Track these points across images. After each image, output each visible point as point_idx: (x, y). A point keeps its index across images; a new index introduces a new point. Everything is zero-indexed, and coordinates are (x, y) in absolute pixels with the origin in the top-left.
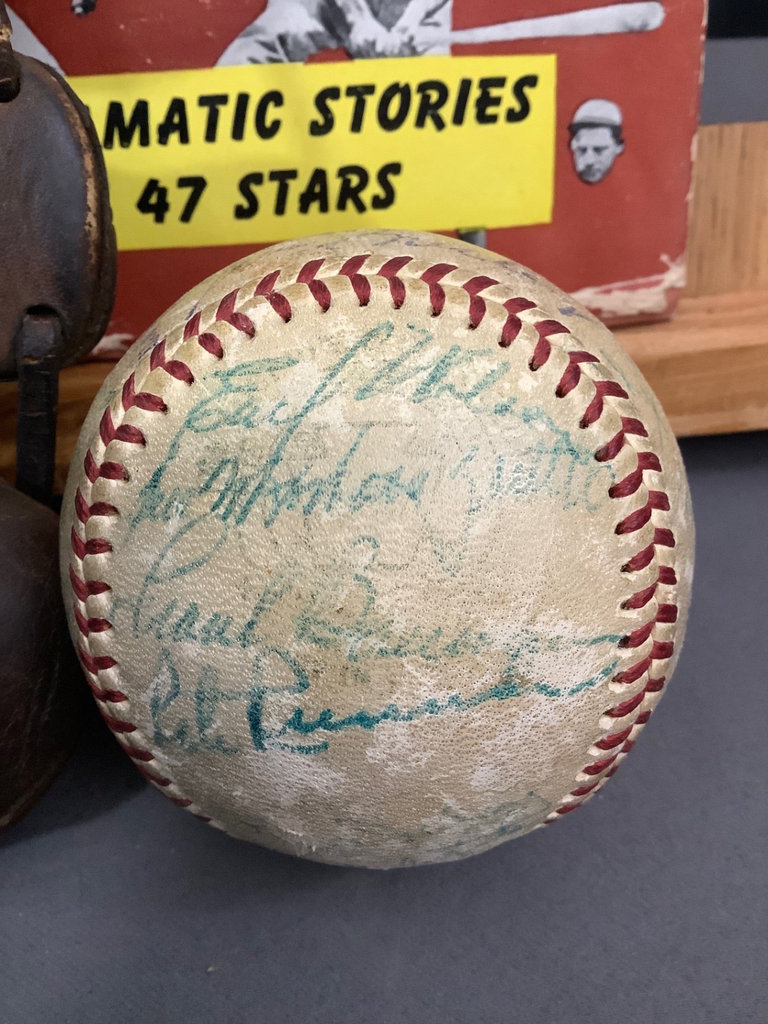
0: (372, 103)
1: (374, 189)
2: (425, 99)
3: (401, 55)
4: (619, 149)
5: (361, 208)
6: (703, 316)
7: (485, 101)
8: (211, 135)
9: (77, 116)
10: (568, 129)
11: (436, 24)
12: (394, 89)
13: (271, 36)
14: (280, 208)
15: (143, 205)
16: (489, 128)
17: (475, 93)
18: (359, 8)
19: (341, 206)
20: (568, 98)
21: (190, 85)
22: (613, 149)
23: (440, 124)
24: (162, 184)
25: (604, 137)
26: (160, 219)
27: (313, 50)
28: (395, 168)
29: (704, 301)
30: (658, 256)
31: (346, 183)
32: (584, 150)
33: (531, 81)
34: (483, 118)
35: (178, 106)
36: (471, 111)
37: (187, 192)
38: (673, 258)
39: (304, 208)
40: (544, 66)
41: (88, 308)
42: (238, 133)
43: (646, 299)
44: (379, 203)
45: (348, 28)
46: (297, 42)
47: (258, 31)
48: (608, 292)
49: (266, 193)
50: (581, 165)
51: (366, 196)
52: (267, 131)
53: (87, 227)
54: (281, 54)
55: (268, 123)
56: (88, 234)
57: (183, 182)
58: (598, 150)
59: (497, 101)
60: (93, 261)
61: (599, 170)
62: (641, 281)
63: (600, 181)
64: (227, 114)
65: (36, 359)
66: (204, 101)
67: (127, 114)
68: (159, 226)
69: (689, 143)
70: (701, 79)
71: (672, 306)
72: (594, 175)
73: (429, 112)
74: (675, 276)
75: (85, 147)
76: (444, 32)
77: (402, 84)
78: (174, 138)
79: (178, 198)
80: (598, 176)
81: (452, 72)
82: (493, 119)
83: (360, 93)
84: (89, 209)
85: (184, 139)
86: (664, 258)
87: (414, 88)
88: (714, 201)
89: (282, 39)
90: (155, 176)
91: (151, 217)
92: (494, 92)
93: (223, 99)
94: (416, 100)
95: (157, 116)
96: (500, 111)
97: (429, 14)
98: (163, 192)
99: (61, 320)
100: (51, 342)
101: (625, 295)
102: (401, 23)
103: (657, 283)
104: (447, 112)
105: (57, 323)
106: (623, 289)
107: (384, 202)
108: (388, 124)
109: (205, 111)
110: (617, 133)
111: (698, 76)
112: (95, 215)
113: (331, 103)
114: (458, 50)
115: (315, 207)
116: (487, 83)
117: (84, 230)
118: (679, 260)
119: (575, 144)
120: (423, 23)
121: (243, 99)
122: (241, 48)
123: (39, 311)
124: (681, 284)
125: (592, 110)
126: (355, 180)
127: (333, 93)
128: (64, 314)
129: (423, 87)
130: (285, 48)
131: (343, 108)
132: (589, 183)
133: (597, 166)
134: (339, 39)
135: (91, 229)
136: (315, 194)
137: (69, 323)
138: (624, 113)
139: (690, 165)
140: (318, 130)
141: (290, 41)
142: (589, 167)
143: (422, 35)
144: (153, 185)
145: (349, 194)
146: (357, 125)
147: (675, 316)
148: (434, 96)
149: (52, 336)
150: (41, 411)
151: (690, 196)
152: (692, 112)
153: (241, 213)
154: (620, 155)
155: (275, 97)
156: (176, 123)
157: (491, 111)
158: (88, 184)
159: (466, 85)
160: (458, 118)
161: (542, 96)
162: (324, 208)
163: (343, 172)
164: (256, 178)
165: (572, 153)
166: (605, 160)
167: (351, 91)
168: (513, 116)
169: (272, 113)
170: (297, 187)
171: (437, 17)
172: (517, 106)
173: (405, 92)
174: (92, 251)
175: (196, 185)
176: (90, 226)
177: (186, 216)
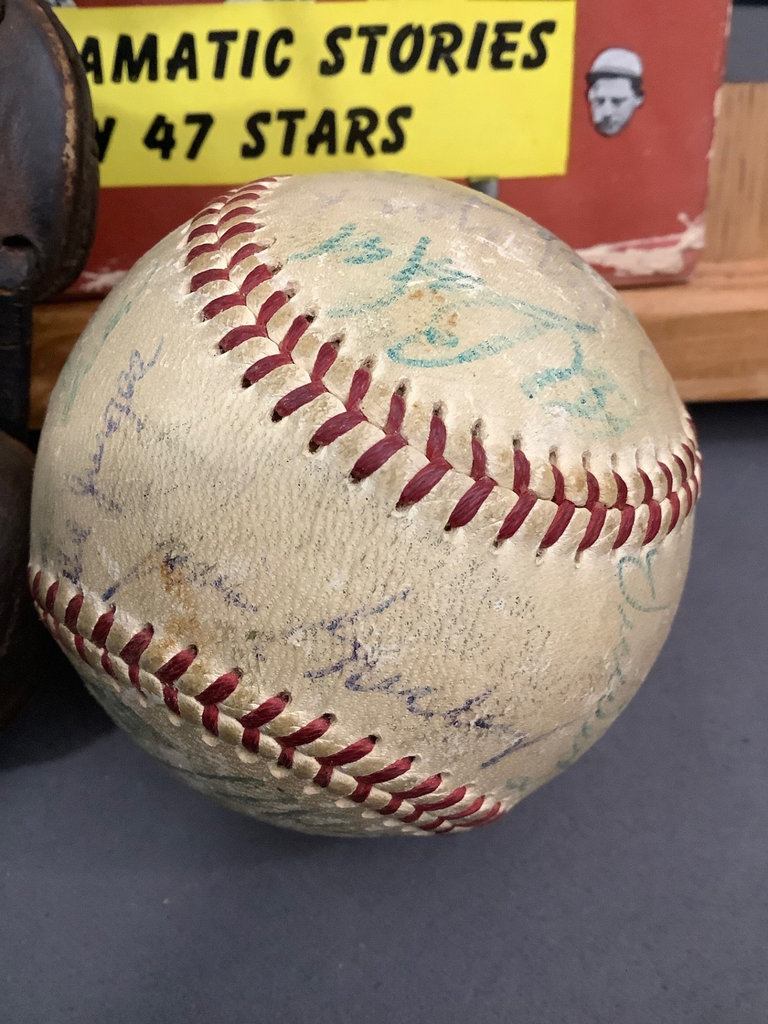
0: (384, 44)
1: (383, 132)
2: (439, 42)
4: (638, 102)
5: (369, 151)
6: (722, 281)
7: (501, 46)
8: (219, 71)
9: (60, 46)
10: (586, 78)
12: (406, 31)
14: (287, 149)
15: (150, 141)
16: (502, 74)
17: (490, 37)
19: (350, 148)
20: (587, 46)
21: (201, 22)
22: (632, 101)
23: (453, 68)
24: (170, 119)
25: (623, 88)
26: (166, 155)
28: (405, 112)
29: (726, 266)
30: (676, 216)
31: (355, 126)
32: (602, 101)
33: (548, 27)
34: (498, 64)
35: (187, 41)
36: (485, 56)
37: (194, 129)
38: (692, 218)
39: (312, 149)
40: (563, 12)
42: (247, 70)
43: (663, 258)
44: (388, 147)
48: (623, 250)
49: (274, 132)
50: (599, 114)
51: (375, 139)
52: (276, 70)
53: (64, 159)
55: (278, 60)
56: (65, 166)
57: (191, 119)
58: (616, 101)
59: (513, 47)
60: (70, 193)
61: (616, 122)
62: (657, 240)
63: (618, 134)
64: (236, 50)
65: (10, 290)
66: (213, 36)
67: (137, 47)
68: (165, 163)
69: (712, 98)
70: (727, 31)
71: (689, 268)
72: (611, 127)
73: (442, 54)
74: (693, 236)
75: (66, 77)
77: (416, 24)
78: (183, 73)
79: (185, 135)
80: (615, 129)
81: (467, 15)
82: (508, 65)
83: (372, 33)
84: (67, 140)
85: (193, 75)
86: (682, 217)
87: (427, 30)
88: (743, 163)
90: (162, 110)
91: (156, 153)
92: (510, 37)
93: (233, 35)
94: (429, 43)
95: (166, 50)
96: (516, 57)
98: (170, 129)
99: (36, 251)
100: (25, 274)
101: (640, 253)
103: (674, 243)
104: (461, 56)
105: (32, 255)
106: (638, 247)
107: (394, 146)
108: (400, 66)
109: (214, 47)
110: (637, 84)
111: (723, 29)
112: (73, 147)
113: (342, 43)
115: (322, 148)
116: (502, 28)
117: (62, 161)
118: (698, 219)
119: (592, 95)
121: (253, 36)
123: (16, 242)
124: (699, 245)
125: (611, 59)
126: (364, 123)
127: (344, 32)
128: (39, 245)
129: (437, 30)
131: (354, 49)
132: (605, 135)
133: (614, 119)
135: (69, 161)
136: (323, 135)
137: (43, 255)
138: (645, 64)
139: (712, 121)
140: (327, 70)
142: (607, 119)
144: (160, 121)
145: (358, 137)
146: (367, 66)
147: (692, 278)
148: (448, 39)
149: (26, 267)
150: (14, 344)
151: (711, 154)
152: (716, 66)
153: (249, 152)
154: (640, 107)
155: (286, 35)
156: (184, 58)
157: (506, 56)
158: (67, 115)
159: (481, 29)
160: (472, 63)
161: (561, 46)
162: (332, 150)
163: (353, 114)
164: (264, 117)
165: (589, 104)
166: (623, 113)
167: (364, 31)
168: (529, 63)
169: (282, 51)
170: (305, 128)
172: (533, 53)
173: (418, 34)
174: (69, 183)
175: (203, 122)
176: (68, 157)
177: (192, 153)
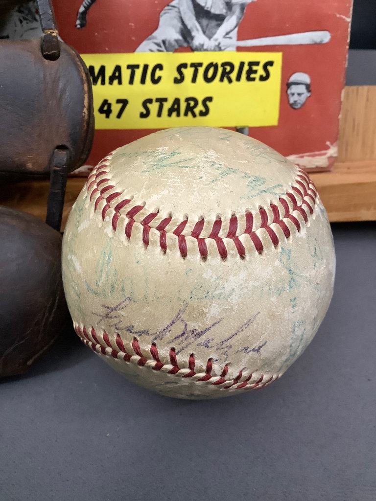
0: (201, 70)
1: (200, 108)
2: (224, 69)
3: (214, 50)
4: (309, 95)
5: (194, 115)
6: (345, 170)
7: (250, 71)
8: (131, 82)
9: (82, 68)
10: (286, 85)
11: (230, 38)
12: (211, 65)
13: (159, 41)
14: (159, 114)
15: (101, 110)
16: (251, 83)
17: (246, 68)
18: (197, 30)
19: (186, 114)
20: (287, 72)
21: (124, 60)
22: (306, 94)
23: (230, 81)
24: (109, 102)
25: (302, 89)
26: (108, 117)
27: (177, 47)
28: (210, 99)
29: (347, 164)
30: (325, 142)
31: (188, 104)
32: (293, 94)
33: (271, 63)
34: (249, 79)
35: (118, 68)
36: (244, 75)
37: (120, 105)
38: (332, 144)
39: (170, 115)
40: (277, 57)
41: (82, 148)
42: (143, 81)
43: (320, 161)
44: (202, 114)
45: (192, 38)
46: (170, 44)
47: (155, 38)
48: (302, 157)
49: (154, 107)
50: (292, 100)
51: (197, 110)
52: (155, 81)
53: (83, 114)
54: (163, 48)
55: (156, 77)
56: (84, 117)
57: (118, 101)
58: (299, 94)
59: (255, 72)
60: (85, 128)
61: (299, 103)
62: (317, 153)
63: (300, 108)
64: (139, 73)
65: (59, 167)
66: (129, 67)
67: (96, 71)
68: (107, 119)
69: (340, 93)
70: (346, 66)
71: (331, 165)
72: (297, 105)
73: (226, 75)
74: (332, 151)
75: (84, 81)
76: (234, 42)
77: (214, 63)
78: (116, 82)
79: (116, 108)
80: (299, 106)
81: (237, 58)
82: (254, 79)
83: (196, 66)
84: (85, 106)
85: (120, 83)
86: (328, 143)
87: (219, 65)
88: (354, 120)
89: (164, 42)
90: (107, 98)
91: (104, 115)
92: (254, 68)
93: (137, 66)
94: (220, 70)
95: (109, 73)
96: (257, 76)
97: (227, 33)
98: (110, 105)
99: (70, 151)
100: (65, 161)
101: (310, 158)
102: (215, 37)
103: (325, 154)
104: (233, 76)
105: (68, 153)
106: (309, 156)
107: (204, 114)
108: (208, 80)
109: (129, 71)
110: (308, 87)
111: (345, 64)
112: (87, 109)
113: (183, 70)
114: (239, 49)
115: (174, 114)
116: (251, 64)
118: (335, 144)
119: (289, 92)
120: (225, 37)
121: (146, 67)
122: (146, 45)
123: (61, 147)
124: (335, 155)
125: (297, 77)
126: (192, 104)
127: (184, 66)
128: (71, 149)
129: (224, 65)
130: (165, 46)
131: (188, 72)
132: (295, 109)
133: (299, 102)
134: (188, 43)
135: (85, 115)
136: (175, 109)
137: (73, 153)
139: (341, 102)
140: (177, 81)
141: (167, 43)
142: (295, 102)
143: (224, 42)
144: (105, 102)
145: (190, 109)
146: (194, 80)
147: (332, 169)
148: (228, 68)
149: (66, 158)
150: (59, 190)
151: (340, 116)
152: (342, 79)
153: (143, 116)
154: (310, 97)
155: (160, 67)
156: (117, 76)
157: (252, 76)
158: (85, 96)
159: (242, 64)
160: (238, 78)
161: (276, 72)
162: (178, 115)
163: (187, 100)
164: (150, 101)
165: (288, 96)
166: (303, 99)
167: (193, 65)
168: (262, 79)
169: (158, 73)
170: (167, 106)
171: (230, 35)
172: (264, 74)
173: (216, 66)
174: (85, 124)
175: (124, 102)
176: (85, 113)
177: (119, 116)
